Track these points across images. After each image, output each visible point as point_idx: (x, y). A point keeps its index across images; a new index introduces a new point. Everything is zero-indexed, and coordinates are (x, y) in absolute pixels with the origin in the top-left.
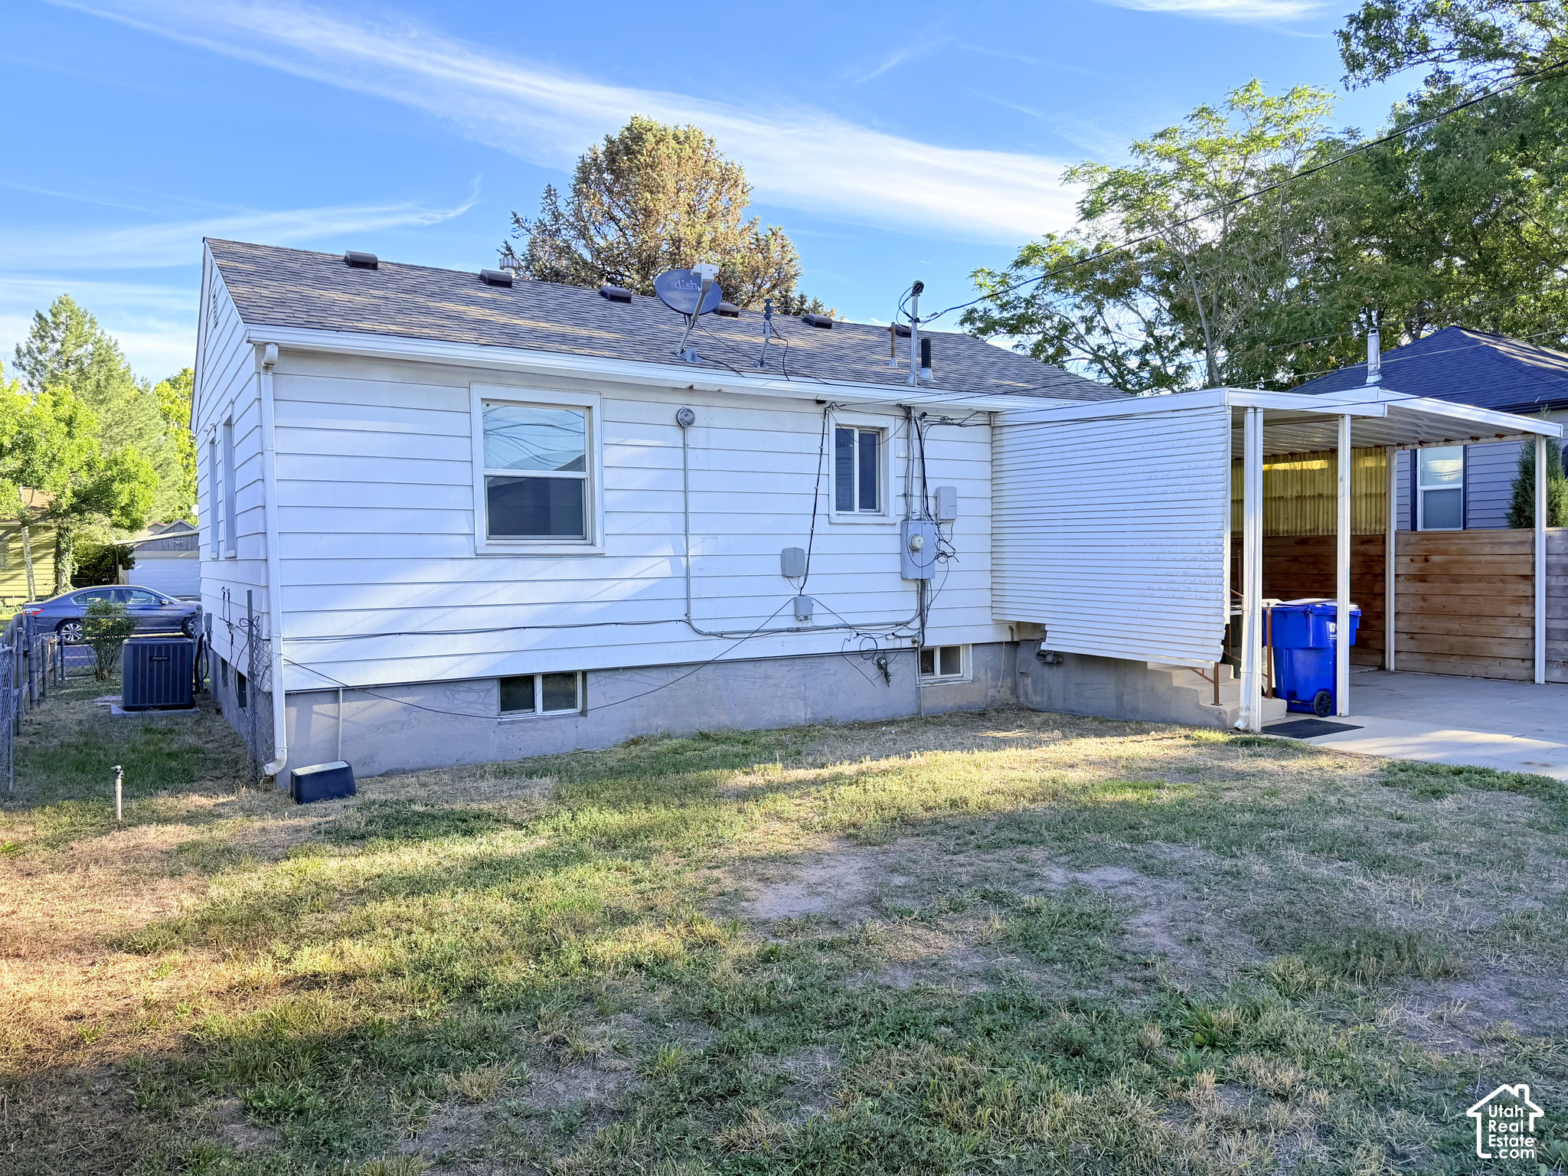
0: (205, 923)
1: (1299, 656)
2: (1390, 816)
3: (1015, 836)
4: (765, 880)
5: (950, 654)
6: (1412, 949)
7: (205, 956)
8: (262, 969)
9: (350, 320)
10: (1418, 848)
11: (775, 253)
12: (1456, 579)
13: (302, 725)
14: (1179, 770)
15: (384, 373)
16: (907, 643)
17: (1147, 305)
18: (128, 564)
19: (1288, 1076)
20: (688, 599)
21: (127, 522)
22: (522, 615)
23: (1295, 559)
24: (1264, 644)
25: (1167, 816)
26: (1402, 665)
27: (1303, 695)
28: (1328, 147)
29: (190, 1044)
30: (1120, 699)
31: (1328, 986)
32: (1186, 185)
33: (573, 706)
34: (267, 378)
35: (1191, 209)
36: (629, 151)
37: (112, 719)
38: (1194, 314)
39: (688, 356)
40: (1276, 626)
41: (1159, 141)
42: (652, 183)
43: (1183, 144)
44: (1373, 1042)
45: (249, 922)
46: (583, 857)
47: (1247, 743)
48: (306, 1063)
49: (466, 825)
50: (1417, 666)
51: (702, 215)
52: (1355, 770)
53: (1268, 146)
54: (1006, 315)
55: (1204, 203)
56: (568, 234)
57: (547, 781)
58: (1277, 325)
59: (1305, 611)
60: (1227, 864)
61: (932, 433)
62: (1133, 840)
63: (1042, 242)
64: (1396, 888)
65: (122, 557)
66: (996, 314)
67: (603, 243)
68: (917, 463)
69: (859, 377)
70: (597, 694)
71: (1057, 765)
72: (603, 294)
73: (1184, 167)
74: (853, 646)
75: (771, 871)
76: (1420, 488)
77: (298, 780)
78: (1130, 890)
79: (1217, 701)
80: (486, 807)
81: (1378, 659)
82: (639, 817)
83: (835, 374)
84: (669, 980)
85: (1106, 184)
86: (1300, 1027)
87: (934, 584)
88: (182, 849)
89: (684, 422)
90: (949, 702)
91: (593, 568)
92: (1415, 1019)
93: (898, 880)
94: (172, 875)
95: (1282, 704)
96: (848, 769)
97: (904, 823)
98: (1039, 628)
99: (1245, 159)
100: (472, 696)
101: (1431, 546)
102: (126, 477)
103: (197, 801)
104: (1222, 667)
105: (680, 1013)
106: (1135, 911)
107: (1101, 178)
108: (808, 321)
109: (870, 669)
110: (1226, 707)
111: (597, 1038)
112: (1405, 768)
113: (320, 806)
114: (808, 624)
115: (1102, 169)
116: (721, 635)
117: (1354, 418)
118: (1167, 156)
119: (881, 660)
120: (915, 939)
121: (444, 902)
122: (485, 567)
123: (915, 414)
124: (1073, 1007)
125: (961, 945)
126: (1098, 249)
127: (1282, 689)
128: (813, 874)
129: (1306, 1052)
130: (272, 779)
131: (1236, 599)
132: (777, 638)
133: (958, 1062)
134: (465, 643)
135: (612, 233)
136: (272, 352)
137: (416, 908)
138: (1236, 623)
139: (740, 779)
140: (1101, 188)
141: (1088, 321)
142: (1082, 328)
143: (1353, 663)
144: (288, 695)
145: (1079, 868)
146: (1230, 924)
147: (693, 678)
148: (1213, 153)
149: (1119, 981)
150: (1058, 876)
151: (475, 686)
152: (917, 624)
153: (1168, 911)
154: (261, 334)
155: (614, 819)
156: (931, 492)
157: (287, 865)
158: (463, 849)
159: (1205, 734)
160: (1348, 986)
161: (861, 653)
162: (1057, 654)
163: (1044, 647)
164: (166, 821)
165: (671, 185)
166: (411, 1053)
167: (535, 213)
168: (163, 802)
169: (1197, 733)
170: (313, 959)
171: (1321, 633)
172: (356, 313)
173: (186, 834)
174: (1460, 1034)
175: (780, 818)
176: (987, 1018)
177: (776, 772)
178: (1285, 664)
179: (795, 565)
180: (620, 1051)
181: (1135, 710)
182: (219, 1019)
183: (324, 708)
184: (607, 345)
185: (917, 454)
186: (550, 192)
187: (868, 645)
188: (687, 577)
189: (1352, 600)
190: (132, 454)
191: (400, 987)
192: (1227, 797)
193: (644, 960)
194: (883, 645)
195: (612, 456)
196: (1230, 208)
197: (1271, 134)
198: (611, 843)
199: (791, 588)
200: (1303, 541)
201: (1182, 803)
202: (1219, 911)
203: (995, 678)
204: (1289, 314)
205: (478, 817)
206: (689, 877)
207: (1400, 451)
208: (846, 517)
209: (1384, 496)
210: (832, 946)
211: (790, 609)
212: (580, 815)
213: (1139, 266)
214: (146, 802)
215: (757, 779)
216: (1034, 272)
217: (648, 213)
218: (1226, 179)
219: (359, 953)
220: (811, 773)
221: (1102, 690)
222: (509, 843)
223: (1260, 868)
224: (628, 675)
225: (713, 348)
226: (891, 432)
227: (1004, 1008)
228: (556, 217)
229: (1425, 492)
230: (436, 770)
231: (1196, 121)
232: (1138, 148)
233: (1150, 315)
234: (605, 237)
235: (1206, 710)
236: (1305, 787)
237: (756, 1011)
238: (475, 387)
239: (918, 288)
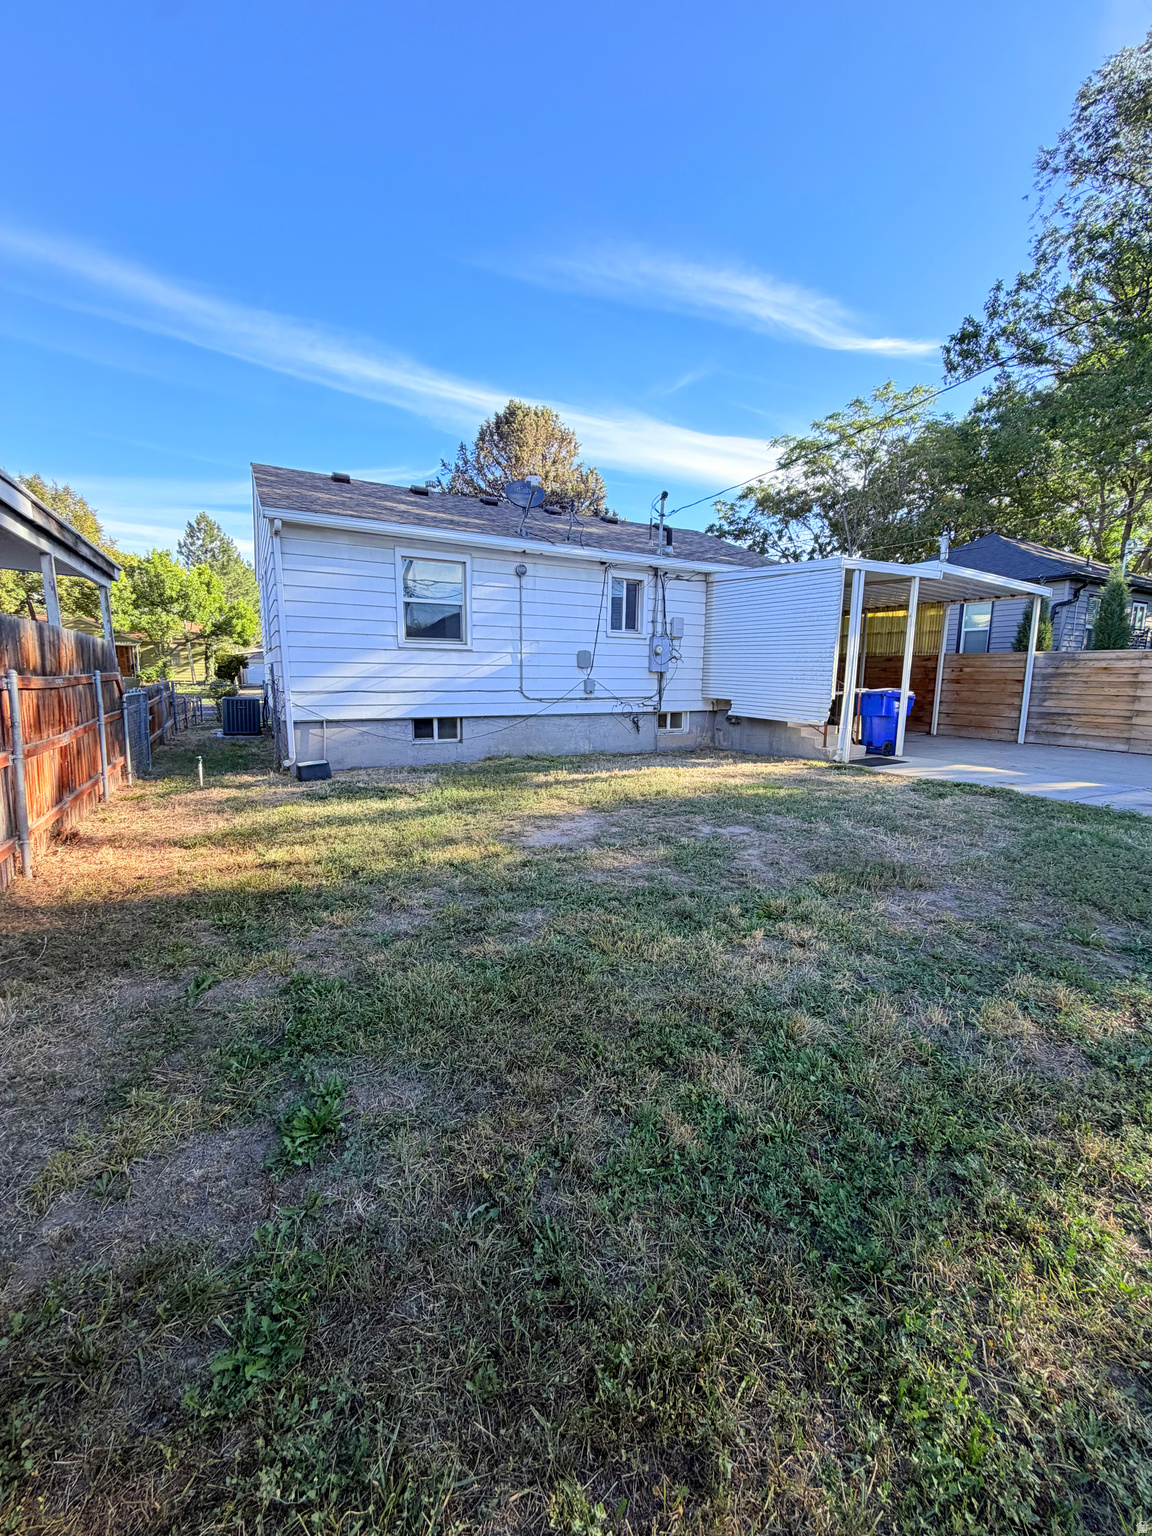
0: (225, 836)
1: (876, 721)
2: (911, 806)
3: (689, 809)
4: (539, 827)
5: (676, 717)
6: (902, 872)
7: (219, 850)
8: (250, 857)
9: (326, 508)
10: (922, 822)
11: (592, 484)
12: (977, 682)
13: (304, 740)
14: (795, 780)
15: (344, 540)
16: (651, 709)
17: (815, 523)
18: (245, 666)
19: (806, 934)
20: (521, 678)
21: (241, 641)
22: (425, 684)
23: (885, 670)
24: (855, 714)
25: (780, 802)
26: (941, 732)
27: (875, 744)
28: (931, 427)
29: (195, 892)
30: (771, 744)
31: (847, 891)
32: (843, 448)
33: (455, 737)
34: (277, 540)
35: (845, 464)
36: (508, 422)
37: (217, 739)
38: (843, 529)
39: (524, 534)
40: (863, 705)
41: (829, 421)
42: (521, 442)
43: (844, 423)
44: (865, 919)
45: (250, 835)
46: (440, 812)
47: (839, 768)
48: (251, 904)
49: (382, 794)
50: (950, 732)
51: (549, 462)
52: (896, 782)
53: (895, 424)
54: (732, 528)
55: (853, 461)
56: (473, 473)
57: (434, 775)
58: (891, 536)
59: (882, 695)
60: (806, 826)
61: (670, 584)
62: (755, 813)
63: (755, 484)
64: (902, 841)
65: (241, 662)
66: (726, 528)
67: (492, 478)
68: (660, 602)
69: (628, 549)
70: (467, 731)
71: (724, 776)
72: (482, 501)
73: (843, 437)
74: (619, 710)
75: (544, 823)
76: (964, 630)
77: (299, 768)
78: (745, 837)
79: (825, 746)
80: (398, 786)
81: (927, 729)
82: (478, 794)
83: (612, 547)
84: (467, 872)
85: (795, 448)
86: (822, 909)
87: (668, 675)
88: (228, 800)
89: (520, 573)
90: (674, 744)
91: (467, 658)
92: (894, 909)
93: (614, 829)
94: (218, 812)
95: (864, 748)
96: (604, 775)
97: (629, 802)
98: (728, 703)
99: (881, 432)
100: (398, 729)
101: (964, 662)
102: (240, 616)
103: (247, 778)
104: (829, 727)
105: (467, 889)
106: (744, 848)
107: (792, 445)
108: (604, 519)
109: (628, 723)
110: (830, 749)
111: (416, 898)
112: (927, 782)
113: (310, 783)
114: (593, 696)
115: (794, 439)
116: (540, 700)
117: (921, 579)
118: (832, 431)
119: (635, 719)
120: (614, 858)
121: (356, 829)
122: (403, 656)
123: (660, 573)
124: (692, 895)
125: (639, 862)
126: (788, 489)
127: (866, 741)
128: (565, 825)
129: (822, 922)
130: (288, 769)
131: (840, 687)
132: (573, 703)
133: (614, 919)
134: (394, 699)
135: (498, 473)
136: (278, 523)
137: (341, 832)
138: (839, 698)
139: (541, 778)
140: (792, 450)
141: (780, 532)
142: (776, 536)
143: (907, 730)
144: (295, 723)
145: (720, 826)
146: (798, 856)
147: (524, 724)
148: (861, 430)
149: (724, 883)
150: (706, 830)
151: (399, 723)
152: (657, 698)
153: (763, 849)
154: (271, 512)
155: (464, 794)
156: (668, 620)
157: (281, 809)
158: (377, 805)
159: (815, 763)
160: (859, 891)
161: (623, 714)
162: (737, 718)
163: (730, 713)
164: (227, 787)
165: (531, 442)
166: (309, 901)
167: (453, 460)
168: (229, 778)
169: (811, 762)
170: (276, 854)
171: (890, 708)
172: (331, 504)
173: (233, 793)
174: (919, 917)
175: (558, 798)
176: (640, 898)
177: (563, 775)
178: (868, 725)
179: (584, 661)
180: (427, 906)
181: (779, 750)
182: (215, 881)
183: (317, 731)
184: (477, 526)
185: (661, 597)
186: (463, 447)
187: (627, 709)
188: (521, 666)
189: (910, 689)
190: (242, 604)
191: (319, 869)
192: (818, 794)
193: (455, 862)
194: (636, 709)
195: (478, 592)
196: (867, 464)
197: (896, 418)
198: (459, 806)
199: (583, 675)
200: (889, 659)
201: (791, 796)
202: (793, 850)
203: (702, 731)
204: (899, 529)
205: (390, 790)
206: (497, 824)
207: (952, 606)
208: (616, 633)
209: (939, 632)
210: (564, 860)
211: (582, 687)
212: (445, 792)
213: (812, 501)
214: (218, 778)
215: (551, 779)
216: (750, 504)
217: (518, 459)
218: (869, 446)
219: (302, 852)
220: (582, 776)
221: (761, 738)
222: (403, 804)
223: (824, 828)
224: (486, 721)
225: (541, 530)
226: (646, 583)
227: (651, 893)
228: (466, 463)
229: (966, 632)
230: (378, 768)
231: (852, 408)
232: (816, 426)
233: (817, 531)
234: (493, 474)
235: (818, 750)
236: (865, 790)
237: (510, 889)
238: (397, 549)
239: (665, 495)
